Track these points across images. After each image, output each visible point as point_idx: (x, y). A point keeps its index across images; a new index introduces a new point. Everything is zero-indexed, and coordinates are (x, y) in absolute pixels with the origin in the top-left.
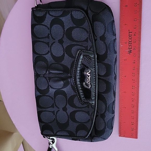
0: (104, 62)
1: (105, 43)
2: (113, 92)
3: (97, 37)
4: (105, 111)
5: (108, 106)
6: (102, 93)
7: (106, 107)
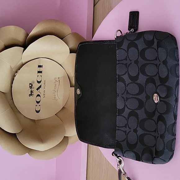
0: (165, 84)
1: (167, 67)
2: (172, 114)
3: (160, 62)
4: (165, 132)
5: (167, 127)
6: (163, 114)
7: (166, 127)
